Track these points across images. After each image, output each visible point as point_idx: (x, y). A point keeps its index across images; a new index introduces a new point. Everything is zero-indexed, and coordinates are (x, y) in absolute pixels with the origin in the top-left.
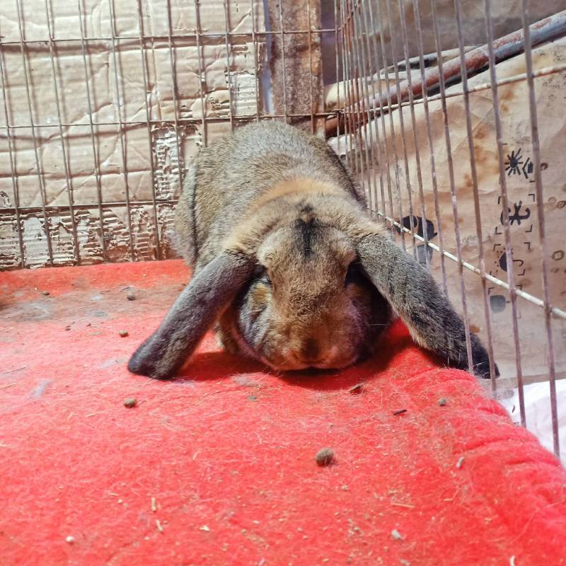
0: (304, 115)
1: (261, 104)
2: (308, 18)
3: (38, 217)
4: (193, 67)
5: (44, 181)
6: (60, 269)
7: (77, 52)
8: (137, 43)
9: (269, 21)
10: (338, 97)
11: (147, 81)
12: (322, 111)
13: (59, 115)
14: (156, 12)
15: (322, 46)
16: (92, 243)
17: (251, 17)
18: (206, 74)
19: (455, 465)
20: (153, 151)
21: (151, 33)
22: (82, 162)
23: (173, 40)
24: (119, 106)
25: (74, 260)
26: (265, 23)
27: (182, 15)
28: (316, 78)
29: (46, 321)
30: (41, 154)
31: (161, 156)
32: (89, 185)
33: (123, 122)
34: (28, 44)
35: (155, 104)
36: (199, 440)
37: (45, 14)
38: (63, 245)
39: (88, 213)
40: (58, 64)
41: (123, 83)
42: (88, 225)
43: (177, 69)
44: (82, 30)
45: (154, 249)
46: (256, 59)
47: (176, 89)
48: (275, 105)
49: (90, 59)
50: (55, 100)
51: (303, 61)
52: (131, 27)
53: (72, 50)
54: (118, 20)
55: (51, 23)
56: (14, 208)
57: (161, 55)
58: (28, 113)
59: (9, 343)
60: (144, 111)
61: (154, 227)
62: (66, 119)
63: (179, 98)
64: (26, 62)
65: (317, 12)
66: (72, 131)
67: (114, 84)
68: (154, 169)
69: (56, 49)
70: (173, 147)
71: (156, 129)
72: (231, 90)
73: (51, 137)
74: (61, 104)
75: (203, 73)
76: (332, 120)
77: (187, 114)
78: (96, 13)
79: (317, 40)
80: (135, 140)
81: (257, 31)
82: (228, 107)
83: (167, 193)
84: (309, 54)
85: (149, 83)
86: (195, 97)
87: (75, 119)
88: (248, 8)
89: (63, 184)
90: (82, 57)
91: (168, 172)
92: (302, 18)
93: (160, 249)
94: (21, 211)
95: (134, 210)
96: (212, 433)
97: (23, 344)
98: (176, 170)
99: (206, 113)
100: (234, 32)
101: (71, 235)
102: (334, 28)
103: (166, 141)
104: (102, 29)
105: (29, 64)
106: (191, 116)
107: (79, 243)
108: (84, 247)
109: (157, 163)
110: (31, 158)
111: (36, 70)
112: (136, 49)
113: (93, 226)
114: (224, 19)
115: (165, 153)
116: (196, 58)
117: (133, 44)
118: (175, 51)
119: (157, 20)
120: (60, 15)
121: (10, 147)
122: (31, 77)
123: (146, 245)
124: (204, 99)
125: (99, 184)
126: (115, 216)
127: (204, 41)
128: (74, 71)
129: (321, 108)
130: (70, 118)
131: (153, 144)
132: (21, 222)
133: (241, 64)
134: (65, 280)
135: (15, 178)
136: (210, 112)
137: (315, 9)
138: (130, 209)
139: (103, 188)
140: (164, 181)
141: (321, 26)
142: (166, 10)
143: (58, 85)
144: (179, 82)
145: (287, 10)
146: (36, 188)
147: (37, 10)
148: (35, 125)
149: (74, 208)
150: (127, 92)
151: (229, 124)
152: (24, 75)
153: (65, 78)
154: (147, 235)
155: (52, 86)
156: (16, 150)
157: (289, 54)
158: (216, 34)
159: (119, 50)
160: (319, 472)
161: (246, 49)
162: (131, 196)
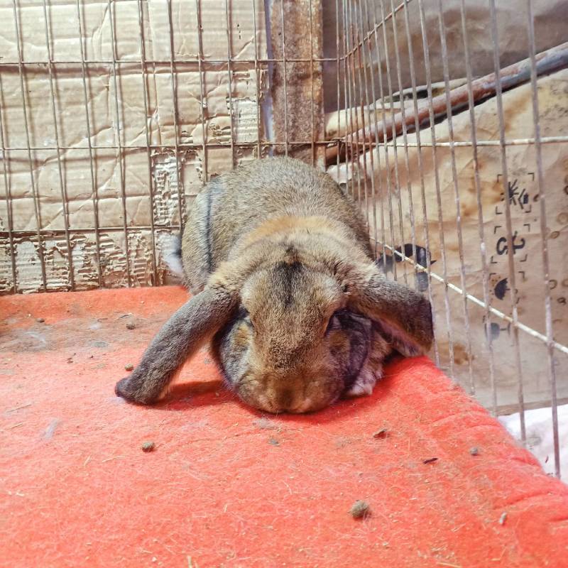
0: (304, 143)
1: (262, 131)
2: (310, 47)
3: (32, 241)
4: (194, 93)
5: (39, 205)
6: (54, 294)
7: (77, 74)
8: (139, 67)
9: (271, 48)
10: (339, 126)
11: (147, 106)
12: (322, 139)
13: (57, 138)
14: (158, 37)
15: (324, 74)
16: (87, 268)
17: (254, 45)
18: (207, 100)
19: (498, 520)
20: (152, 176)
21: (152, 57)
22: (79, 186)
23: (175, 65)
24: (119, 130)
25: (69, 285)
26: (268, 51)
27: (184, 41)
28: (317, 106)
29: (45, 352)
30: (37, 176)
31: (161, 181)
32: (85, 209)
33: (122, 145)
34: (26, 65)
35: (156, 129)
36: (227, 490)
37: (45, 35)
38: (58, 269)
39: (84, 237)
40: (57, 86)
41: (123, 107)
42: (83, 249)
43: (179, 94)
44: (82, 53)
45: (152, 275)
46: (258, 86)
47: (177, 114)
48: (276, 132)
49: (90, 81)
50: (53, 122)
51: (304, 89)
52: (133, 52)
53: (71, 72)
54: (119, 44)
55: (50, 44)
56: (7, 231)
57: (162, 80)
58: (25, 135)
59: (10, 377)
60: (144, 135)
61: (151, 252)
62: (64, 142)
63: (179, 123)
64: (24, 83)
65: (319, 41)
66: (69, 154)
67: (114, 107)
68: (153, 195)
69: (55, 71)
70: (173, 172)
71: (155, 155)
72: (233, 116)
73: (48, 160)
74: (58, 127)
75: (204, 99)
76: (332, 149)
77: (187, 140)
78: (97, 36)
79: (319, 68)
80: (134, 164)
81: (259, 58)
82: (229, 134)
83: (166, 218)
84: (311, 83)
85: (149, 108)
86: (195, 123)
87: (73, 142)
88: (251, 35)
89: (60, 207)
90: (81, 80)
91: (167, 198)
92: (304, 46)
93: (157, 275)
94: (14, 235)
95: (132, 235)
96: (238, 483)
97: (25, 378)
98: (176, 195)
99: (207, 139)
100: (236, 59)
101: (66, 260)
102: (336, 57)
103: (166, 166)
104: (103, 51)
105: (27, 85)
106: (191, 142)
107: (74, 268)
108: (79, 272)
109: (156, 189)
110: (26, 181)
111: (34, 91)
112: (137, 73)
113: (89, 251)
114: (226, 46)
115: (165, 178)
116: (198, 83)
117: (133, 68)
118: (176, 77)
119: (158, 45)
120: (60, 37)
121: (5, 170)
122: (29, 99)
123: (144, 270)
124: (205, 125)
125: (96, 208)
126: (111, 240)
127: (205, 66)
128: (73, 94)
129: (322, 136)
130: (67, 141)
131: (152, 169)
132: (14, 246)
133: (243, 91)
134: (60, 306)
135: (9, 201)
136: (210, 138)
137: (317, 38)
138: (127, 234)
139: (100, 213)
140: (163, 207)
141: (322, 55)
142: (168, 35)
143: (56, 107)
144: (180, 107)
145: (289, 38)
146: (30, 211)
147: (36, 31)
148: (31, 148)
149: (69, 232)
150: (127, 116)
151: (230, 150)
152: (21, 96)
153: (63, 101)
154: (144, 260)
155: (50, 107)
156: (10, 172)
157: (290, 82)
158: (219, 60)
159: (120, 74)
160: (356, 527)
161: (248, 75)
162: (129, 221)
